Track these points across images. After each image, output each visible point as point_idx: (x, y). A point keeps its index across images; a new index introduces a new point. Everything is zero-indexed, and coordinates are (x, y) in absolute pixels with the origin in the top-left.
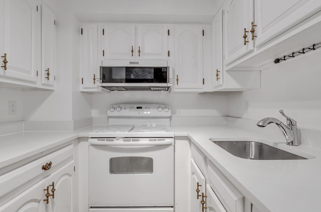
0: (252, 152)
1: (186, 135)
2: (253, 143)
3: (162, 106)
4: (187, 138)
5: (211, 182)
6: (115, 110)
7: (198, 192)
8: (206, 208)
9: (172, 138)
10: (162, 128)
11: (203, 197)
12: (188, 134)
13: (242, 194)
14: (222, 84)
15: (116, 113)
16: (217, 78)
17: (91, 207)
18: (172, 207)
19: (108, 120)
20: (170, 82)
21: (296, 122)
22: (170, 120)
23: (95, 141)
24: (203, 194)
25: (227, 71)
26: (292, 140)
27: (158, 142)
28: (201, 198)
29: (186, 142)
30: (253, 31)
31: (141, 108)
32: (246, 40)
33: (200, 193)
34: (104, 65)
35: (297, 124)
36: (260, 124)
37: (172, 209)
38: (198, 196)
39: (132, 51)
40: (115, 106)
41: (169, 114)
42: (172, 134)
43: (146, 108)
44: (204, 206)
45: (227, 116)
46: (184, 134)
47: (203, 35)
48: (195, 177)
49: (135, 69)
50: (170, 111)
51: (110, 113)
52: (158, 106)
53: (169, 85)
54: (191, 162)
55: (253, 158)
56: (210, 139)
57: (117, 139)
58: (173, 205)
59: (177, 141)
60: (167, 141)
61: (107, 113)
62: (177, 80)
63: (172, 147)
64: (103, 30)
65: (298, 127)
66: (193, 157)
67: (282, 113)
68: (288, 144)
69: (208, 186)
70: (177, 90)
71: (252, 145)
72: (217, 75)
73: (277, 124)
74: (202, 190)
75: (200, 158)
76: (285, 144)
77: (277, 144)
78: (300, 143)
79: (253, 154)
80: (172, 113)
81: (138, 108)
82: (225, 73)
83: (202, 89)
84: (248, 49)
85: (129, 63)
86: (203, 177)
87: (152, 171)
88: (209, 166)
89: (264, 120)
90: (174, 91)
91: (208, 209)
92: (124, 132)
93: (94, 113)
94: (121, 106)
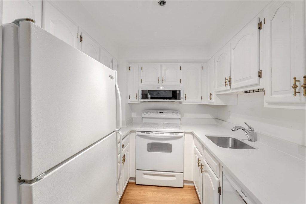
0: (230, 144)
1: (191, 132)
2: (231, 138)
3: (175, 111)
4: (192, 133)
5: (206, 158)
6: (147, 114)
7: (199, 164)
8: (203, 171)
9: (183, 133)
10: (177, 126)
11: (202, 165)
12: (192, 131)
13: (219, 162)
14: (213, 102)
15: (147, 115)
16: (211, 99)
17: (137, 170)
18: (182, 173)
19: (142, 119)
20: (181, 99)
21: (254, 129)
22: (180, 120)
23: (140, 133)
24: (201, 164)
25: (217, 95)
26: (251, 138)
27: (174, 135)
28: (200, 167)
29: (191, 136)
30: (229, 81)
31: (162, 112)
32: (226, 84)
33: (200, 164)
34: (143, 89)
35: (254, 130)
36: (233, 129)
37: (183, 174)
38: (199, 165)
39: (159, 80)
40: (146, 111)
41: (179, 117)
42: (183, 131)
43: (165, 113)
44: (202, 170)
45: (217, 119)
46: (190, 131)
47: (202, 69)
48: (197, 156)
49: (161, 92)
50: (180, 115)
51: (143, 116)
52: (173, 111)
53: (181, 101)
54: (194, 147)
55: (230, 147)
56: (205, 135)
57: (152, 133)
58: (183, 172)
59: (185, 135)
60: (180, 135)
61: (142, 115)
62: (186, 97)
63: (183, 138)
64: (142, 67)
65: (255, 131)
66: (196, 145)
67: (246, 123)
68: (249, 140)
69: (204, 160)
70: (185, 103)
71: (230, 139)
72: (210, 97)
73: (242, 129)
74: (201, 162)
75: (200, 146)
76: (248, 141)
77: (242, 140)
78: (256, 140)
79: (231, 144)
80: (181, 116)
81: (160, 112)
82: (215, 96)
83: (201, 102)
84: (227, 89)
85: (157, 88)
86: (201, 156)
87: (171, 152)
88: (205, 150)
89: (235, 128)
90: (183, 104)
91: (204, 172)
92: (155, 128)
93: (134, 115)
94: (150, 111)
